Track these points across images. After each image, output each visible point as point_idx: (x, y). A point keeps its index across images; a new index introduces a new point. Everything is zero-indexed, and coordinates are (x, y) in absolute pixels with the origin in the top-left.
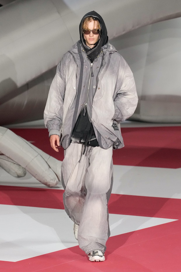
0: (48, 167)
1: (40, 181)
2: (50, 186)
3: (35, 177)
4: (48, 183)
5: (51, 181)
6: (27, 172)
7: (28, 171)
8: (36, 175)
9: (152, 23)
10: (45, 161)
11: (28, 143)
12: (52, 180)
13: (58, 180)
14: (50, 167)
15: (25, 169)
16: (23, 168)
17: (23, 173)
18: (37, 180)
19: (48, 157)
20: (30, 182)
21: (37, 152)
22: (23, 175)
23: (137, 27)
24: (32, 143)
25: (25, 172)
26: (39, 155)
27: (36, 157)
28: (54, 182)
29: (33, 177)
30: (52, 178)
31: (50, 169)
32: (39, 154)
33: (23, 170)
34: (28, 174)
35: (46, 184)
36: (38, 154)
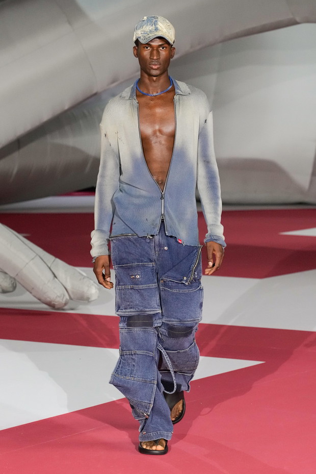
0: (52, 276)
1: (39, 299)
2: (56, 307)
3: (31, 293)
4: (53, 303)
5: (58, 299)
6: (18, 285)
7: (20, 283)
8: (33, 288)
9: (223, 41)
10: (48, 266)
11: (20, 236)
12: (59, 297)
13: (68, 298)
14: (55, 276)
15: (15, 279)
16: (11, 277)
17: (11, 285)
18: (35, 297)
19: (53, 260)
20: (22, 300)
21: (34, 252)
22: (11, 289)
23: (198, 47)
24: (25, 237)
25: (15, 284)
26: (38, 257)
27: (33, 259)
28: (62, 300)
29: (28, 293)
30: (59, 294)
31: (56, 279)
32: (37, 254)
33: (12, 281)
34: (19, 286)
35: (49, 304)
36: (35, 255)
